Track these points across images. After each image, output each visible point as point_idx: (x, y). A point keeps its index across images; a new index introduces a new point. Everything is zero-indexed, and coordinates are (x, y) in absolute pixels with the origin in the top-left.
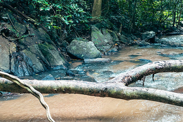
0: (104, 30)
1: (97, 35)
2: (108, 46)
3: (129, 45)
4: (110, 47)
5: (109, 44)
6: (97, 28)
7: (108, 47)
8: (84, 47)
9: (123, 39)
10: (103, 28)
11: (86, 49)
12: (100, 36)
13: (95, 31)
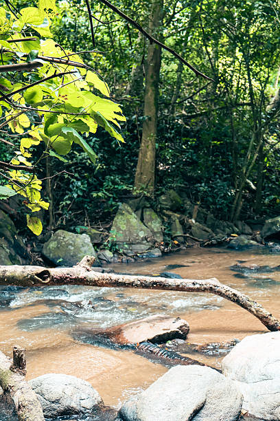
0: (148, 213)
1: (125, 222)
2: (145, 244)
3: (208, 244)
4: (148, 247)
5: (146, 239)
6: (129, 208)
7: (144, 247)
8: (71, 244)
9: (197, 231)
10: (148, 208)
11: (73, 248)
12: (132, 223)
13: (123, 214)
